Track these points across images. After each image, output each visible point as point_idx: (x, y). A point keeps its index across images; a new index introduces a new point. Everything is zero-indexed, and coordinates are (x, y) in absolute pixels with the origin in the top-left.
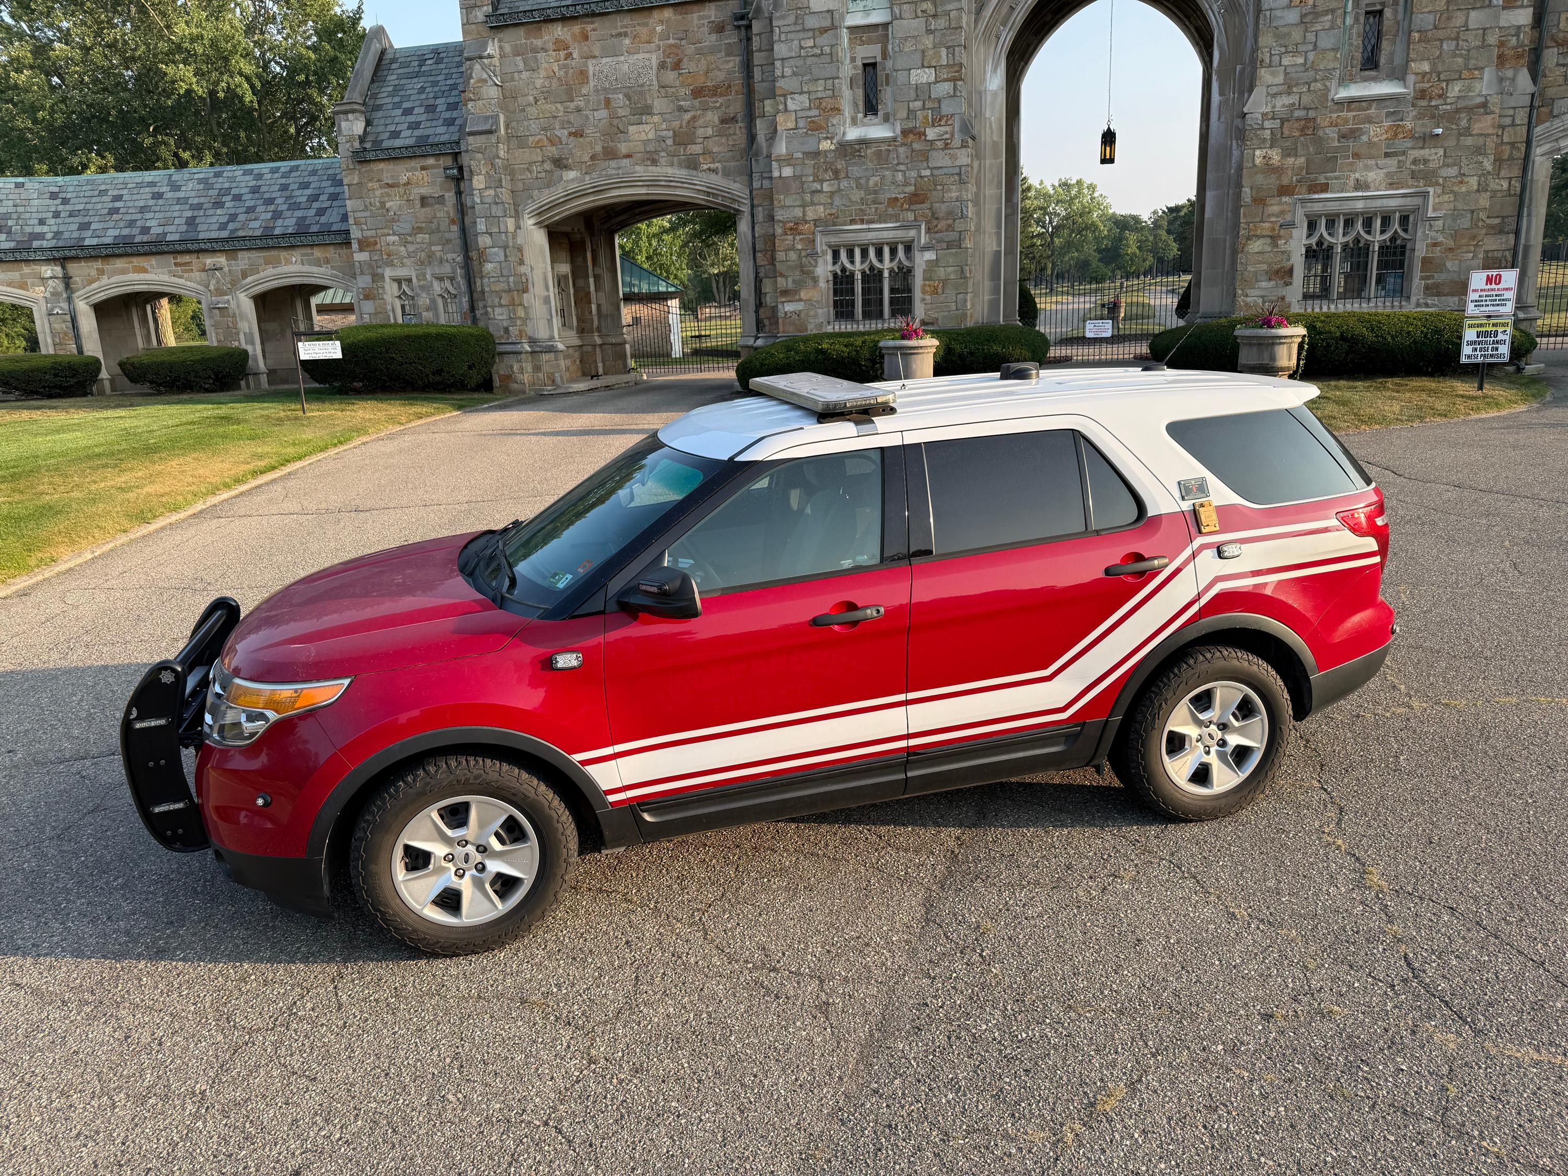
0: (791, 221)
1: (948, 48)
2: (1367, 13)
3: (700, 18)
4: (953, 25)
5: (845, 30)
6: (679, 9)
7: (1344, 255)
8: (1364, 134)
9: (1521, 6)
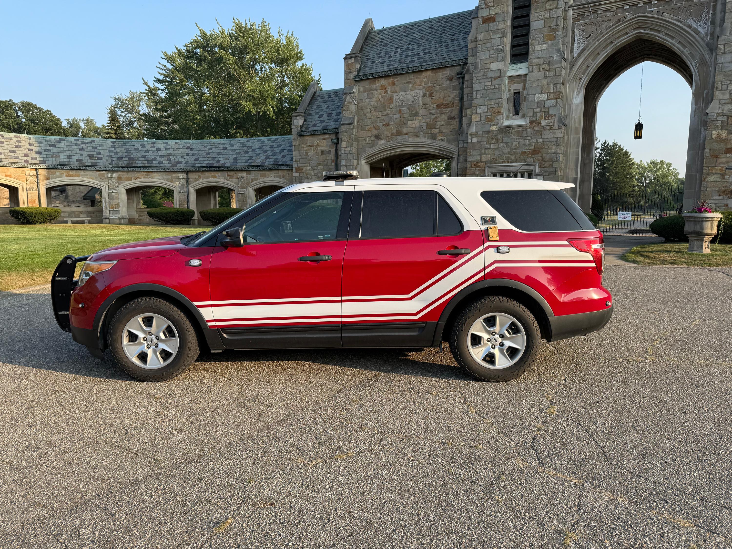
0: (475, 162)
1: (554, 84)
3: (443, 75)
4: (557, 74)
5: (506, 78)
6: (434, 71)
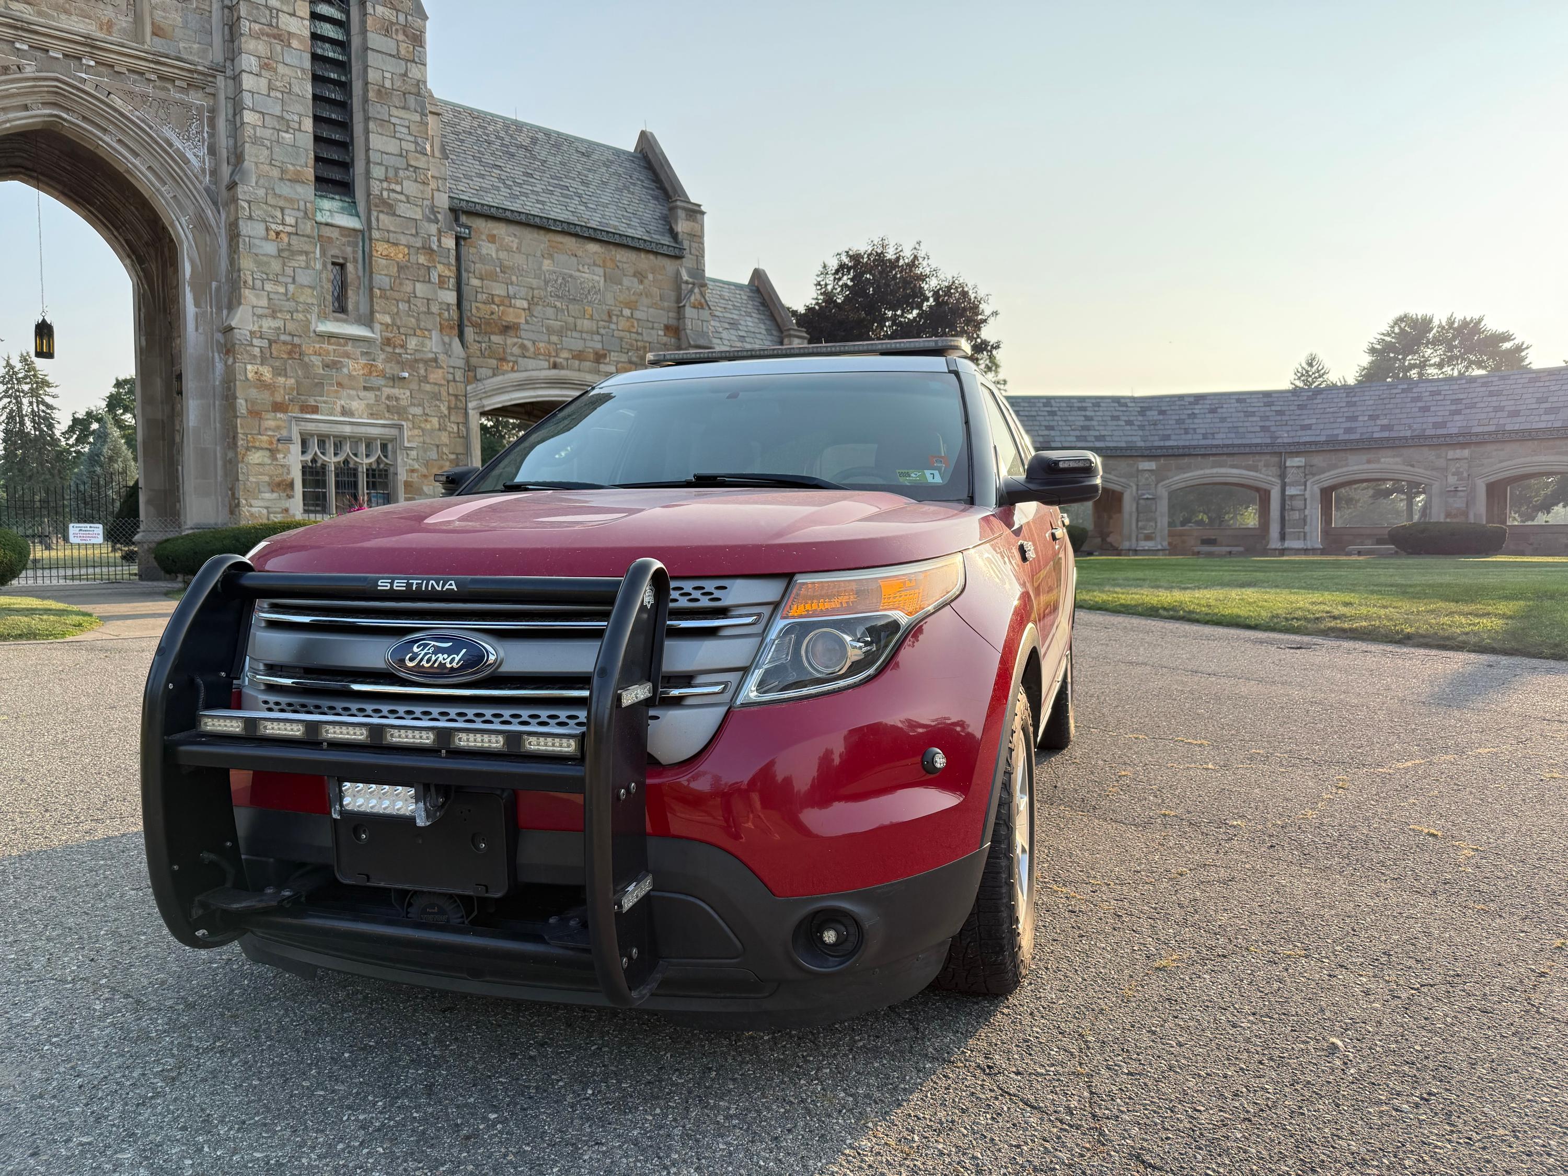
2: (334, 264)
7: (337, 475)
8: (344, 366)
9: (448, 289)
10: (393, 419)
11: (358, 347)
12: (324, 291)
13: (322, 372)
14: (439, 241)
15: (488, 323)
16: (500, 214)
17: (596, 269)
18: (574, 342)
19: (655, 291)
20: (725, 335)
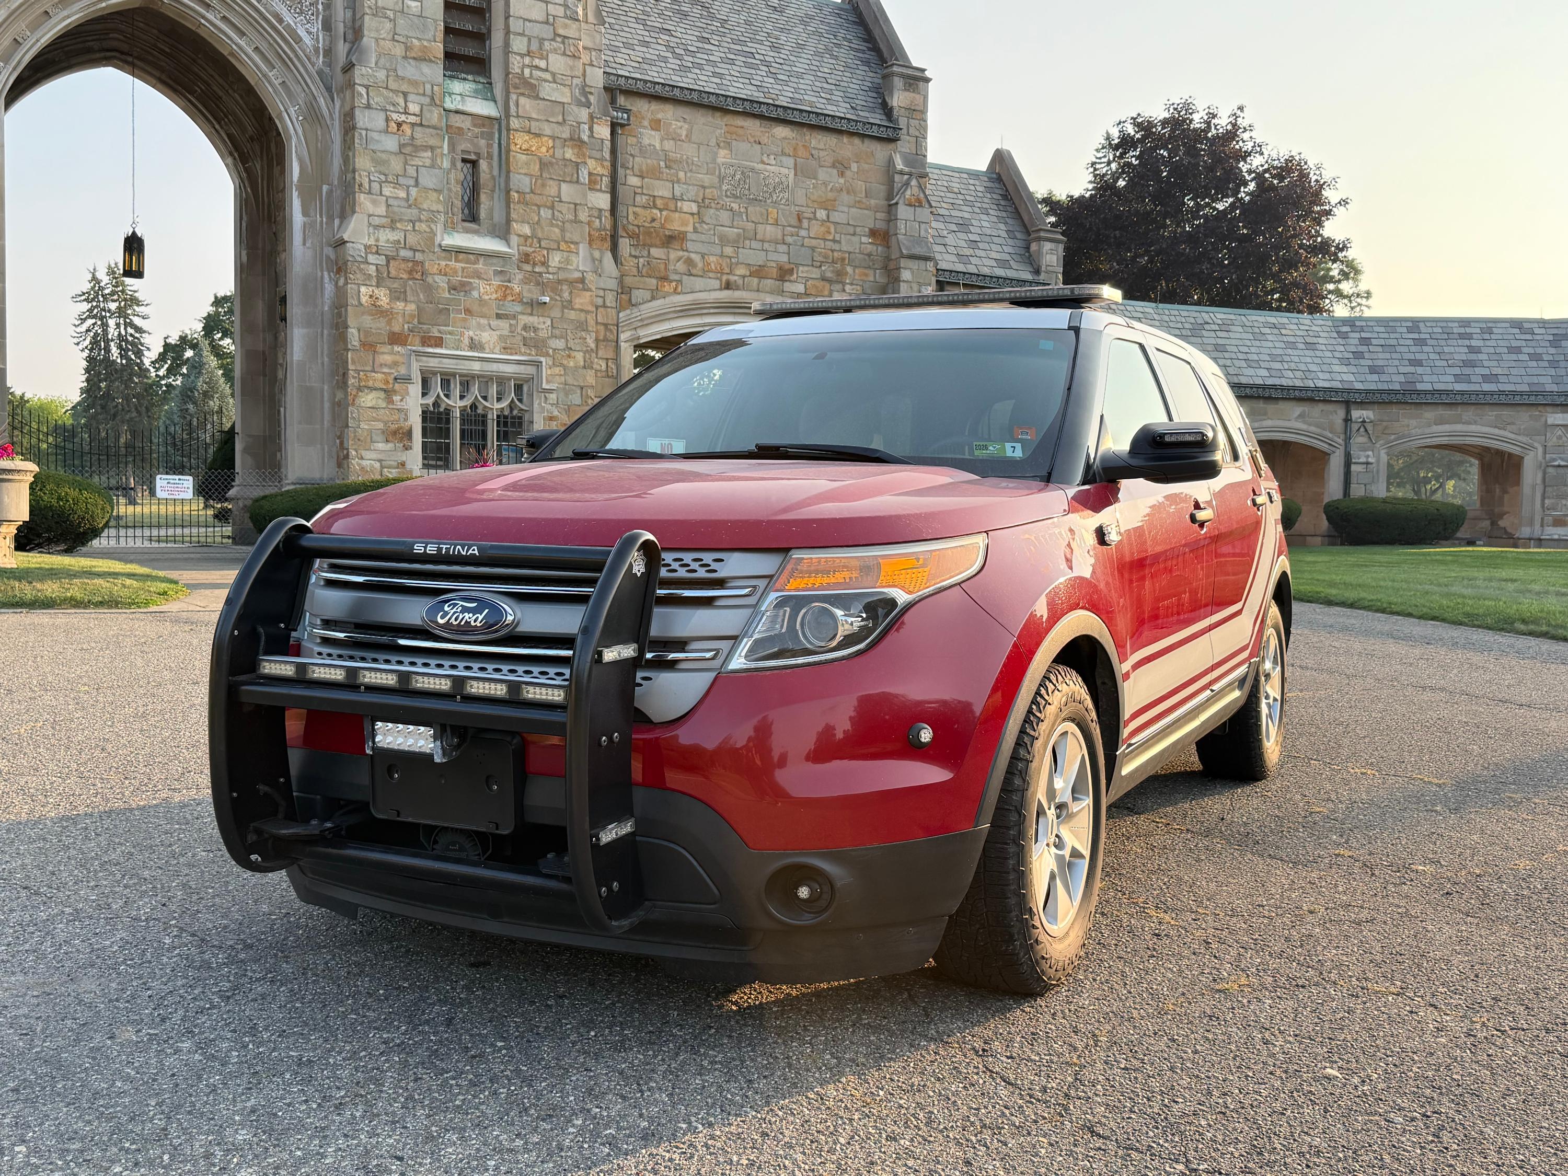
2: (464, 161)
7: (463, 421)
8: (474, 289)
9: (601, 190)
10: (530, 355)
11: (492, 264)
12: (453, 195)
13: (447, 295)
14: (591, 129)
15: (648, 233)
16: (666, 92)
17: (784, 159)
18: (754, 257)
19: (860, 185)
20: (950, 240)
